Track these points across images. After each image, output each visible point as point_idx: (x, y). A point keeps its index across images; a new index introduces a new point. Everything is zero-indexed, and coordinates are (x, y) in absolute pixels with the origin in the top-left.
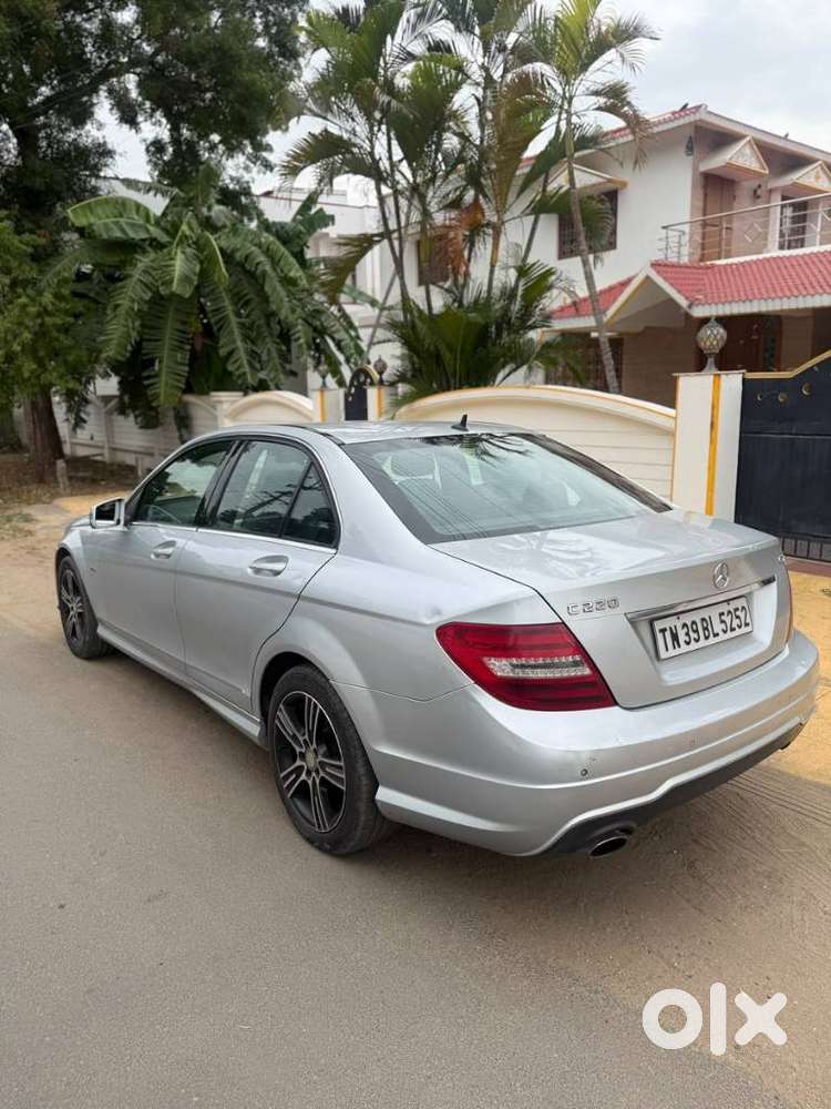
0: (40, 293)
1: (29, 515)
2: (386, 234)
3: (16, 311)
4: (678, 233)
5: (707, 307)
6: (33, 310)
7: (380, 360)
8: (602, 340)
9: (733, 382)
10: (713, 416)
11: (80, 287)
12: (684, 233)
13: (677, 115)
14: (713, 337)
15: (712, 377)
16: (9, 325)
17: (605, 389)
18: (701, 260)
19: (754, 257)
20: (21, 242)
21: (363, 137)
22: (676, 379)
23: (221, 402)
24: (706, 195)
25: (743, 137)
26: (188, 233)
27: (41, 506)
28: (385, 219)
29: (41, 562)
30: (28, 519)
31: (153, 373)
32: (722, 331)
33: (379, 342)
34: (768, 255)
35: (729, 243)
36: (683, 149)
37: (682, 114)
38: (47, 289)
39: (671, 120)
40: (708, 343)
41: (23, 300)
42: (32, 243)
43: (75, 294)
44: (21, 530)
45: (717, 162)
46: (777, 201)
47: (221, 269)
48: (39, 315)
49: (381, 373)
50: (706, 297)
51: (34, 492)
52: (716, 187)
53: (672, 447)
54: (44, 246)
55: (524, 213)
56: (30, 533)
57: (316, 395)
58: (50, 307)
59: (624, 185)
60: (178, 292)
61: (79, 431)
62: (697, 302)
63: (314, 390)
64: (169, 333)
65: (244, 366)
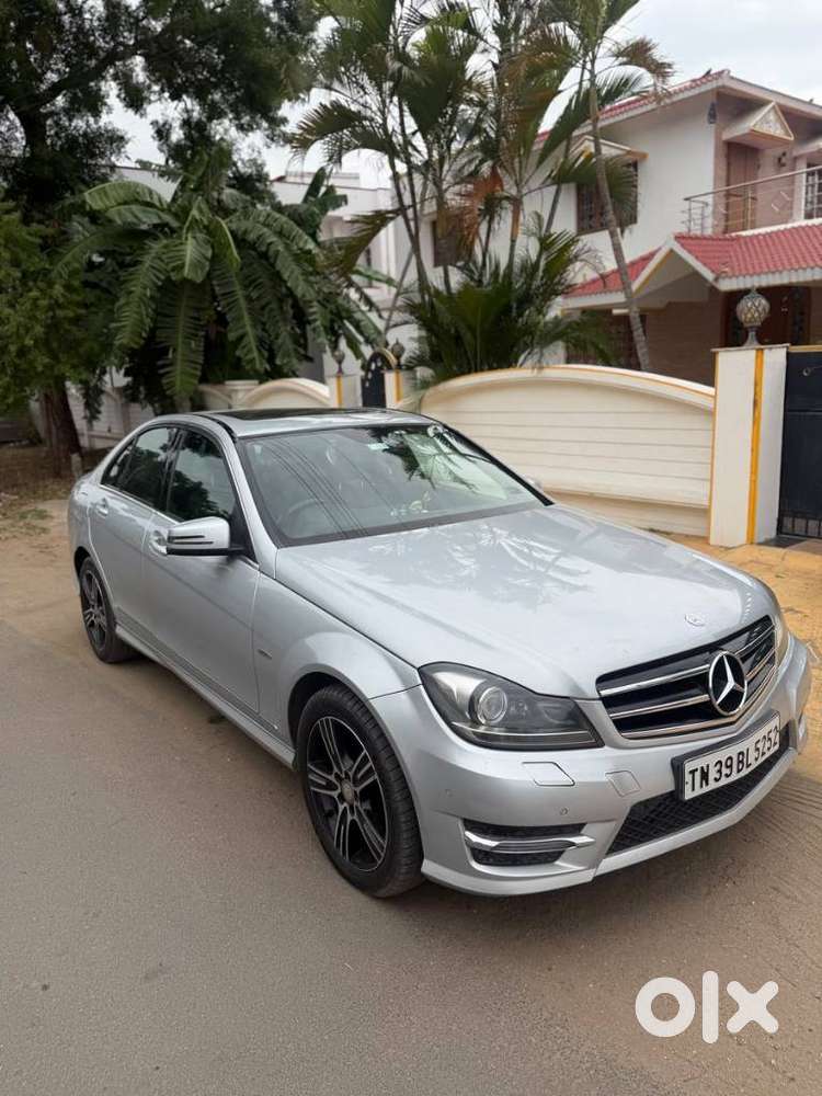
0: (51, 285)
1: (45, 511)
2: (401, 210)
3: (28, 305)
4: (701, 205)
5: (734, 280)
6: (44, 303)
7: (397, 343)
8: (632, 315)
9: (776, 357)
10: (755, 394)
11: (91, 277)
12: (707, 204)
13: (699, 82)
14: (753, 310)
15: (754, 352)
16: (22, 319)
17: (637, 367)
18: (725, 232)
19: (782, 227)
20: (30, 234)
21: (374, 108)
22: (715, 354)
23: (236, 391)
24: (729, 165)
25: (768, 102)
26: (198, 217)
27: (56, 501)
28: (399, 195)
29: (52, 561)
30: (42, 515)
31: (168, 362)
32: (764, 302)
33: (395, 326)
34: (796, 224)
35: (753, 214)
36: (706, 117)
37: (704, 80)
38: (58, 281)
39: (692, 88)
40: (749, 316)
41: (34, 293)
42: (39, 234)
43: (86, 284)
44: (34, 527)
45: (741, 129)
46: (803, 169)
47: (232, 253)
48: (51, 308)
49: (398, 357)
50: (732, 268)
51: (50, 487)
52: (740, 156)
53: (711, 426)
54: (53, 236)
55: (544, 185)
56: (44, 530)
57: (333, 382)
58: (61, 300)
59: (644, 156)
60: (189, 277)
61: (95, 423)
62: (723, 275)
63: (329, 377)
64: (183, 321)
65: (252, 354)
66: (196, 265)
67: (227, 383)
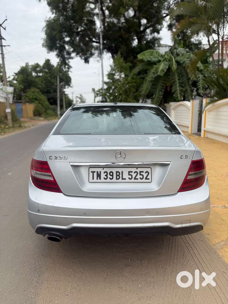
23: (172, 105)
31: (153, 98)
47: (173, 67)
60: (160, 75)
64: (159, 87)
65: (178, 94)
66: (163, 70)
67: (170, 103)
